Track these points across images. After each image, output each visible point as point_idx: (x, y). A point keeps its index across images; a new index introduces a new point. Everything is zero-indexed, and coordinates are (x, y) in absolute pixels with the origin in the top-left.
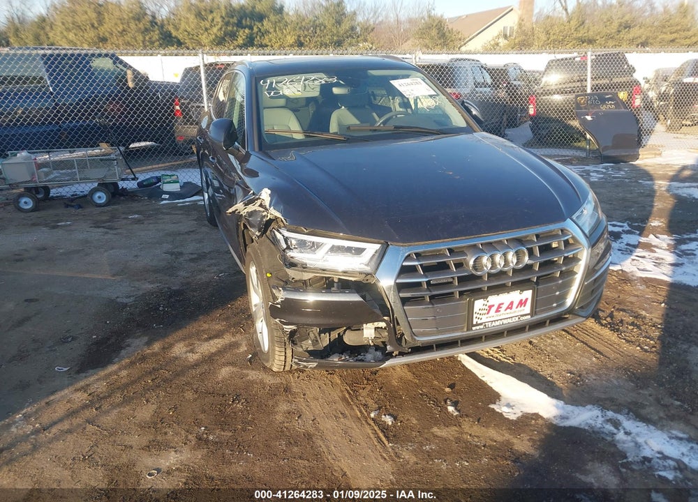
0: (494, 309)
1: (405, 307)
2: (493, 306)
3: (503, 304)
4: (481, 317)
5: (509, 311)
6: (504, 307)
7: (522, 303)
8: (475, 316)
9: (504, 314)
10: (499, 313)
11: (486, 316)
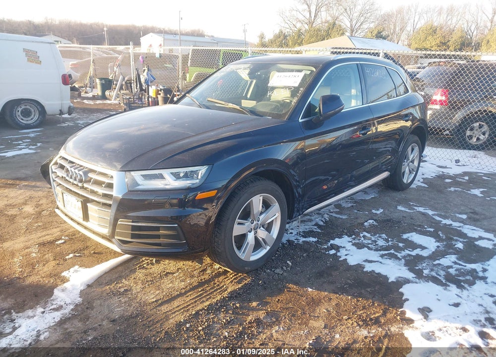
0: (70, 204)
2: (69, 201)
4: (67, 205)
10: (72, 208)
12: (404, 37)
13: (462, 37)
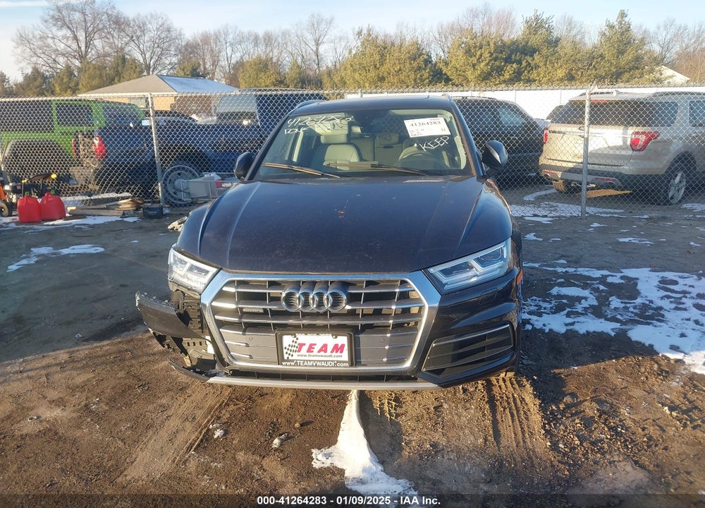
0: (305, 349)
1: (221, 330)
2: (304, 344)
3: (315, 345)
4: (291, 353)
5: (322, 353)
6: (317, 348)
7: (337, 348)
8: (285, 351)
9: (316, 356)
10: (310, 354)
11: (297, 353)
12: (218, 74)
13: (300, 73)
